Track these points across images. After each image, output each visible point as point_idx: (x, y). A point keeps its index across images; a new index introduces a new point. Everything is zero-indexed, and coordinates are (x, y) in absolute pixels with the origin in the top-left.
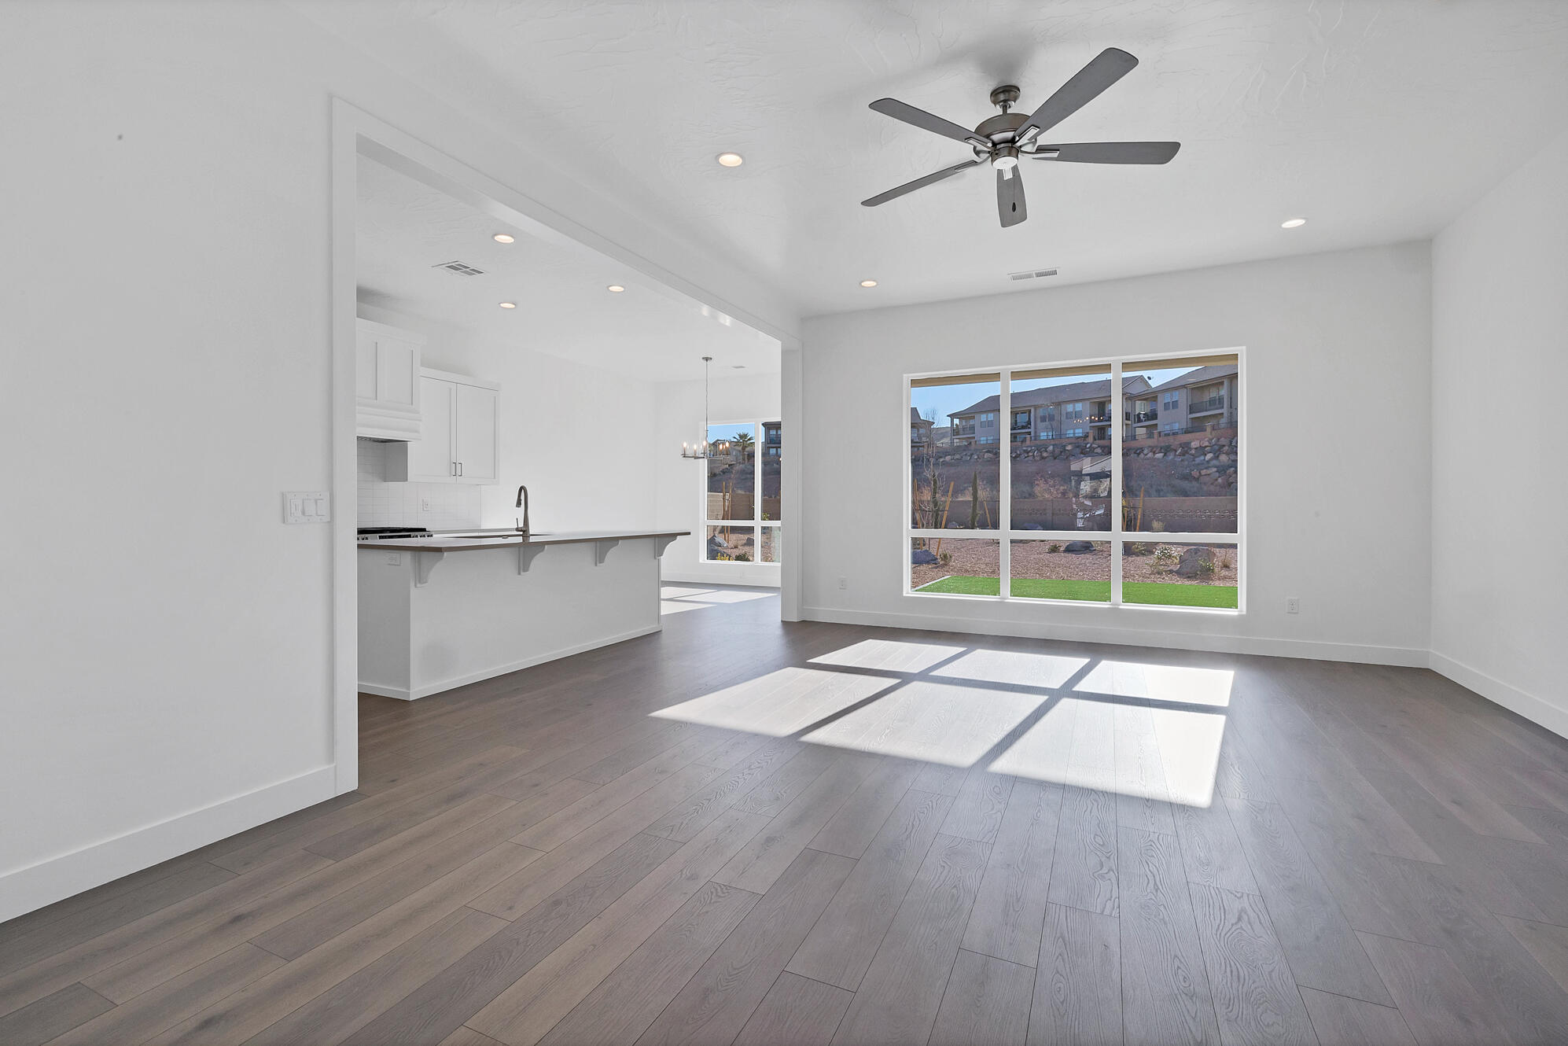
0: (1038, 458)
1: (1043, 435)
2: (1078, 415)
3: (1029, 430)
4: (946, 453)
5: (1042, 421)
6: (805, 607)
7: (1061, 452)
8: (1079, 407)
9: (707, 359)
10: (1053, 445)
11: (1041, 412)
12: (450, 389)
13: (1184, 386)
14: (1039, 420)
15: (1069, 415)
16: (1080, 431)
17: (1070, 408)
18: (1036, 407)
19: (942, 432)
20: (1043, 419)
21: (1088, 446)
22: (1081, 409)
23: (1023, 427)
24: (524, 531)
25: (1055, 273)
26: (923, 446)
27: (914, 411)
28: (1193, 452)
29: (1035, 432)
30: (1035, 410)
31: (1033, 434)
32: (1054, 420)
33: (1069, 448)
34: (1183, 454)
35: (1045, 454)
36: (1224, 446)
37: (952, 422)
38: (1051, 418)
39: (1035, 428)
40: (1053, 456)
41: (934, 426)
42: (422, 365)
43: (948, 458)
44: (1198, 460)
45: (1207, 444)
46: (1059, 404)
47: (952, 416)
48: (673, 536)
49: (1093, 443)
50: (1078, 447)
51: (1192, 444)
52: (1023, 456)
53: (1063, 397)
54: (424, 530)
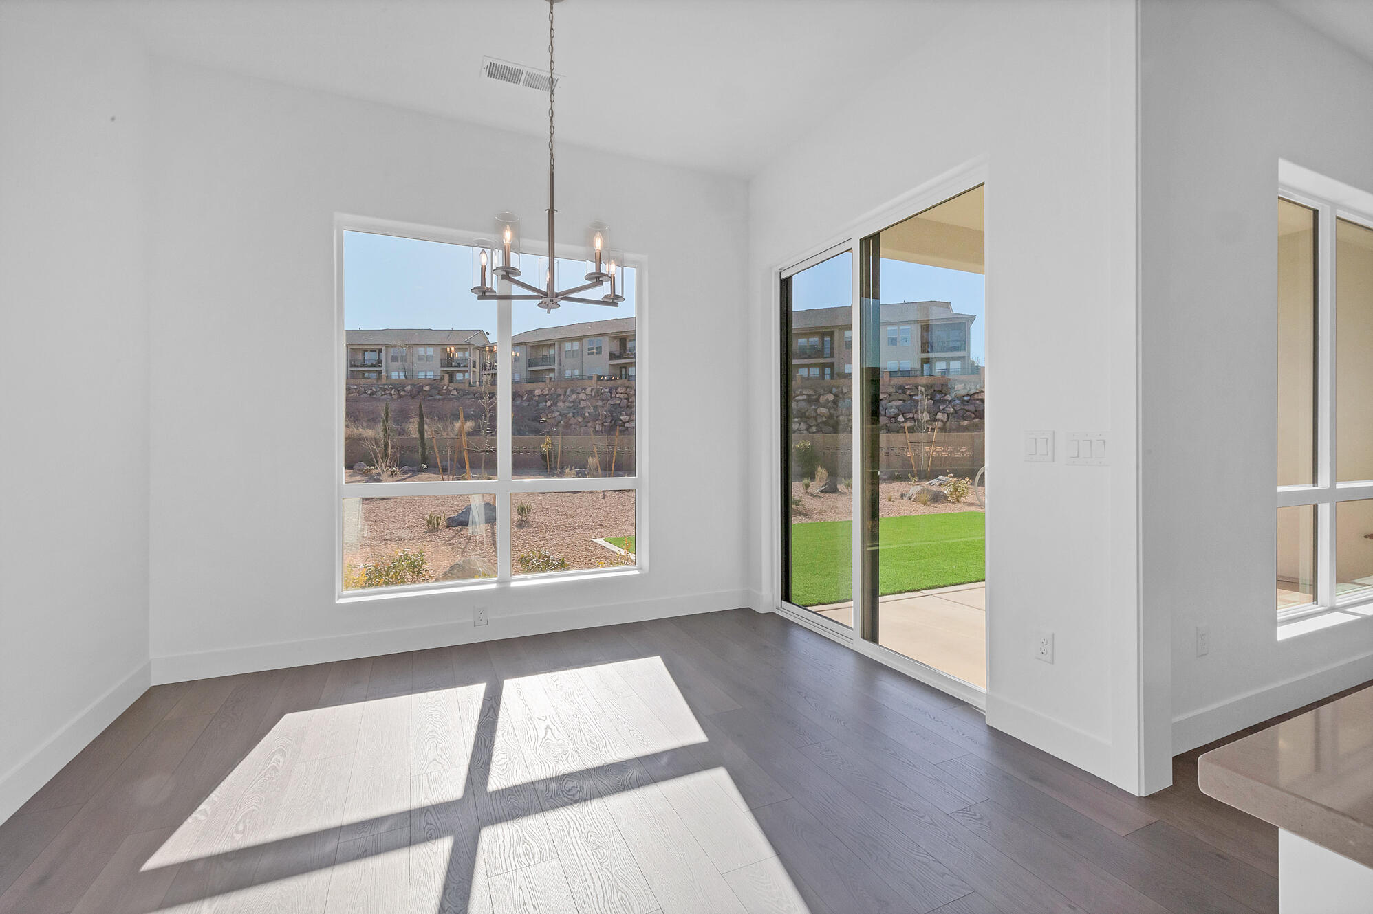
0: (395, 397)
1: (395, 375)
2: (429, 358)
3: (379, 369)
5: (393, 361)
7: (419, 392)
8: (430, 351)
10: (411, 385)
11: (392, 352)
13: (525, 344)
14: (390, 361)
15: (420, 358)
16: (432, 373)
17: (422, 351)
18: (387, 347)
20: (394, 359)
21: (445, 388)
22: (432, 354)
23: (373, 365)
28: (537, 398)
29: (387, 371)
30: (387, 350)
31: (384, 373)
32: (405, 361)
33: (427, 388)
34: (528, 400)
35: (402, 393)
36: (561, 395)
38: (403, 359)
39: (387, 367)
40: (411, 395)
44: (541, 406)
45: (547, 392)
46: (411, 346)
49: (448, 386)
50: (434, 388)
51: (536, 392)
52: (379, 394)
53: (415, 341)
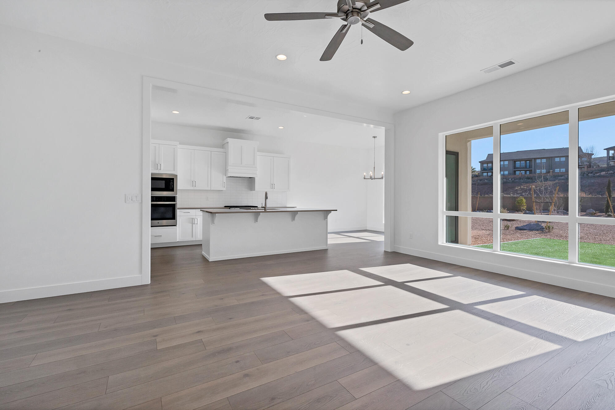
4: (603, 170)
6: (395, 246)
9: (374, 137)
12: (271, 159)
19: (601, 159)
24: (265, 208)
25: (511, 63)
26: (584, 168)
27: (579, 148)
37: (608, 153)
41: (593, 157)
42: (258, 151)
43: (603, 173)
47: (608, 150)
48: (330, 211)
54: (257, 207)
